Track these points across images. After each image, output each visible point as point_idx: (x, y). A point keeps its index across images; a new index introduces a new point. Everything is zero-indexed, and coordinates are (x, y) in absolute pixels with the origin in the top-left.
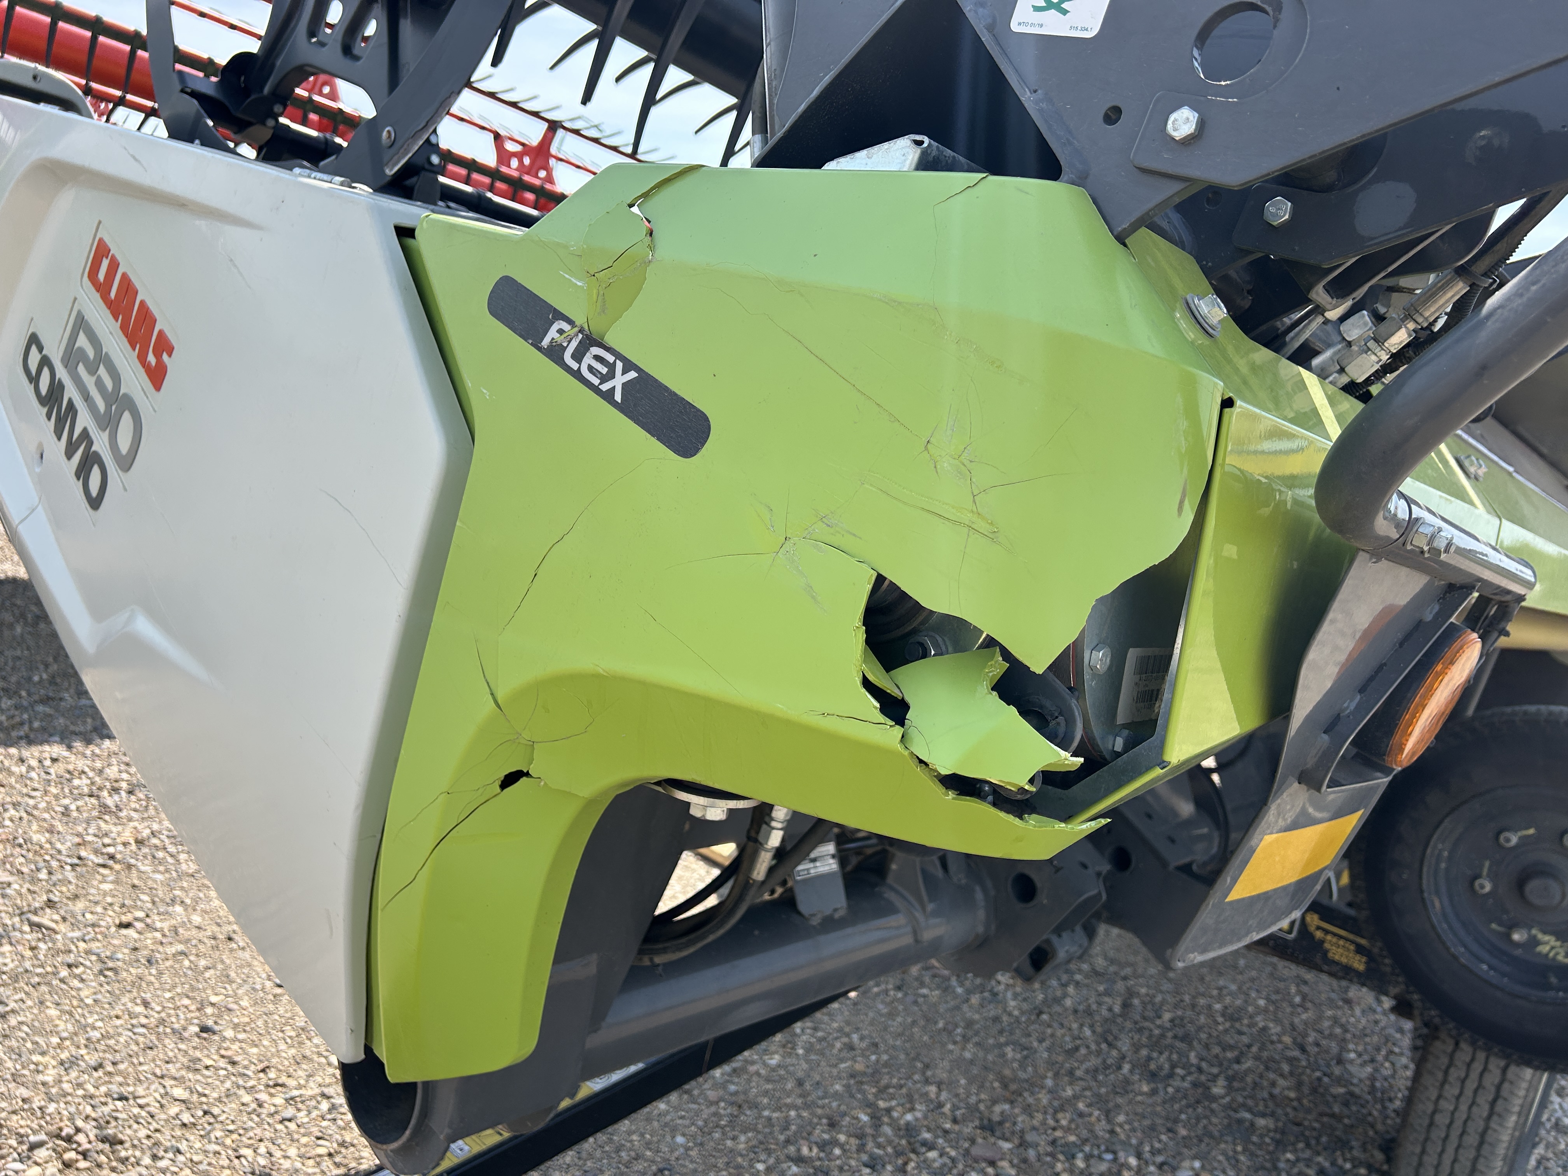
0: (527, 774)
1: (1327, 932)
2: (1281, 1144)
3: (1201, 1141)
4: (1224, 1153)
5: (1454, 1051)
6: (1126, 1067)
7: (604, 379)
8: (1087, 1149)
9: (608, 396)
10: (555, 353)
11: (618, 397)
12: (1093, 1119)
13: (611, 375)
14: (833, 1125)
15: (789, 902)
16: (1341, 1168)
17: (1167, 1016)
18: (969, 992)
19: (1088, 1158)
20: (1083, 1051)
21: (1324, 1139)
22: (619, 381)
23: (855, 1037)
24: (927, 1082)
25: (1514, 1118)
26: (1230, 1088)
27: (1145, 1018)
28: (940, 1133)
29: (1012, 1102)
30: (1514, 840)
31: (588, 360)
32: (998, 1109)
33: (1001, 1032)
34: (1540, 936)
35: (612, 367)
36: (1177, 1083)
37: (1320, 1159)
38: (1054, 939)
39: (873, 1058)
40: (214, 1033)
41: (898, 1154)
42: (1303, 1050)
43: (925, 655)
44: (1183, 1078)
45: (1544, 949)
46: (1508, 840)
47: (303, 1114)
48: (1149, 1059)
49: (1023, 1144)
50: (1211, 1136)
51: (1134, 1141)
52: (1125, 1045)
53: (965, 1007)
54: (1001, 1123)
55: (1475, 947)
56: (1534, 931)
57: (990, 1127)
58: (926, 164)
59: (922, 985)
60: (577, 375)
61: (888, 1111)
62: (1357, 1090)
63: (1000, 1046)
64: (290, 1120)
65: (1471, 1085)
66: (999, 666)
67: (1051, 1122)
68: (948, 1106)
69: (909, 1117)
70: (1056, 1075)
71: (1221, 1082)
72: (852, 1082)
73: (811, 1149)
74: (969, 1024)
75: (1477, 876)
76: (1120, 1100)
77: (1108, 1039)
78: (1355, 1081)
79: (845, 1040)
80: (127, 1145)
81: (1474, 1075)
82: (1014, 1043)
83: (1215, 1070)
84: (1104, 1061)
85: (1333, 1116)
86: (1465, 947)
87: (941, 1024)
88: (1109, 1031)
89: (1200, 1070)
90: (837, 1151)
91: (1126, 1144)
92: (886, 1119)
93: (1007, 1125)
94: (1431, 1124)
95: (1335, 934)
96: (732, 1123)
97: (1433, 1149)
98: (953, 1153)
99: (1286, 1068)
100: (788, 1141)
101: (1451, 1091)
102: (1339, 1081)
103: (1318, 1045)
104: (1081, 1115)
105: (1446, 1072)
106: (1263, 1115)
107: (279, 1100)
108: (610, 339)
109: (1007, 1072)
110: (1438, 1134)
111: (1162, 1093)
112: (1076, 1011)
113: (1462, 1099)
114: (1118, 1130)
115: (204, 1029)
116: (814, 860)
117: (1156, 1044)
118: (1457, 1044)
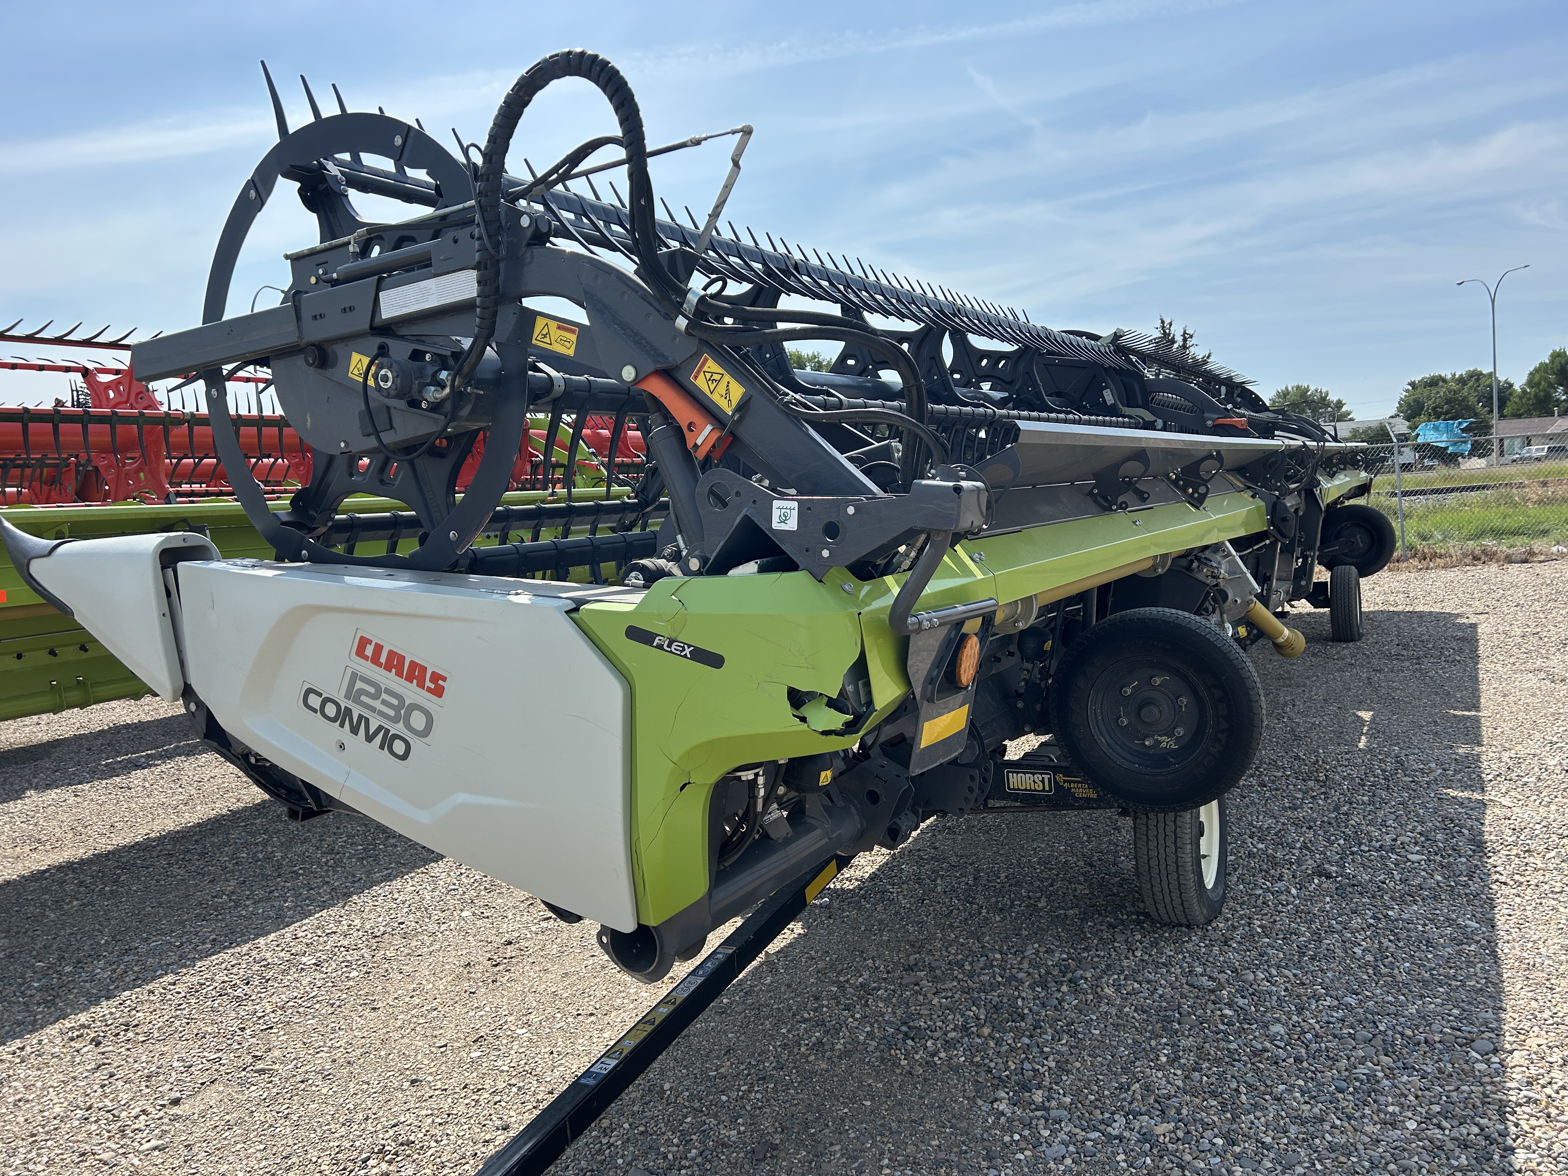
0: (689, 783)
1: (1070, 782)
2: (1084, 920)
3: (1036, 934)
4: (1052, 935)
5: (1147, 822)
6: (984, 911)
7: (681, 652)
8: (970, 959)
9: (685, 656)
10: (660, 647)
11: (689, 656)
12: (970, 945)
13: (684, 650)
14: (817, 999)
15: (766, 836)
16: (1121, 920)
17: (1003, 875)
18: (874, 905)
19: (971, 964)
20: (956, 912)
21: (1109, 908)
22: (687, 651)
23: (813, 953)
24: (865, 959)
25: (1189, 846)
26: (1049, 901)
27: (990, 881)
28: (881, 981)
29: (919, 953)
30: (1129, 691)
31: (673, 647)
32: (912, 958)
33: (902, 919)
34: (1160, 738)
35: (683, 648)
36: (1017, 909)
37: (1108, 919)
38: (896, 820)
39: (828, 959)
40: (421, 1081)
41: (860, 999)
42: (1092, 866)
43: (805, 703)
44: (1020, 906)
45: (1164, 745)
46: (1126, 692)
47: (505, 1097)
48: (997, 902)
49: (932, 969)
50: (1043, 929)
51: (997, 947)
52: (980, 900)
53: (875, 914)
54: (916, 965)
55: (1130, 757)
56: (1156, 737)
57: (910, 968)
58: (762, 570)
59: (844, 911)
60: (671, 652)
61: (847, 981)
62: (1127, 876)
63: (904, 927)
64: (500, 1101)
65: (1161, 837)
66: (825, 700)
67: (945, 953)
68: (882, 966)
69: (860, 980)
70: (942, 930)
71: (1043, 899)
72: (820, 975)
73: (809, 1014)
74: (881, 922)
75: (1120, 717)
76: (983, 930)
77: (969, 900)
78: (1125, 871)
79: (807, 955)
80: (416, 1142)
81: (1161, 831)
82: (911, 922)
83: (1038, 895)
84: (970, 913)
85: (1114, 894)
86: (1124, 758)
87: (863, 929)
88: (969, 896)
89: (1030, 898)
90: (825, 1009)
91: (993, 950)
92: (847, 985)
93: (920, 964)
94: (1150, 867)
95: (1074, 782)
96: (757, 1016)
97: (1156, 881)
98: (892, 987)
99: (1082, 879)
100: (794, 1015)
101: (1153, 844)
102: (1115, 875)
103: (1100, 860)
104: (963, 945)
105: (1147, 835)
106: (1072, 908)
107: (486, 1095)
108: (679, 639)
109: (911, 938)
110: (1154, 872)
111: (1008, 917)
112: (945, 892)
113: (1160, 846)
114: (986, 944)
115: (413, 1082)
116: (770, 813)
117: (1000, 893)
118: (1147, 817)
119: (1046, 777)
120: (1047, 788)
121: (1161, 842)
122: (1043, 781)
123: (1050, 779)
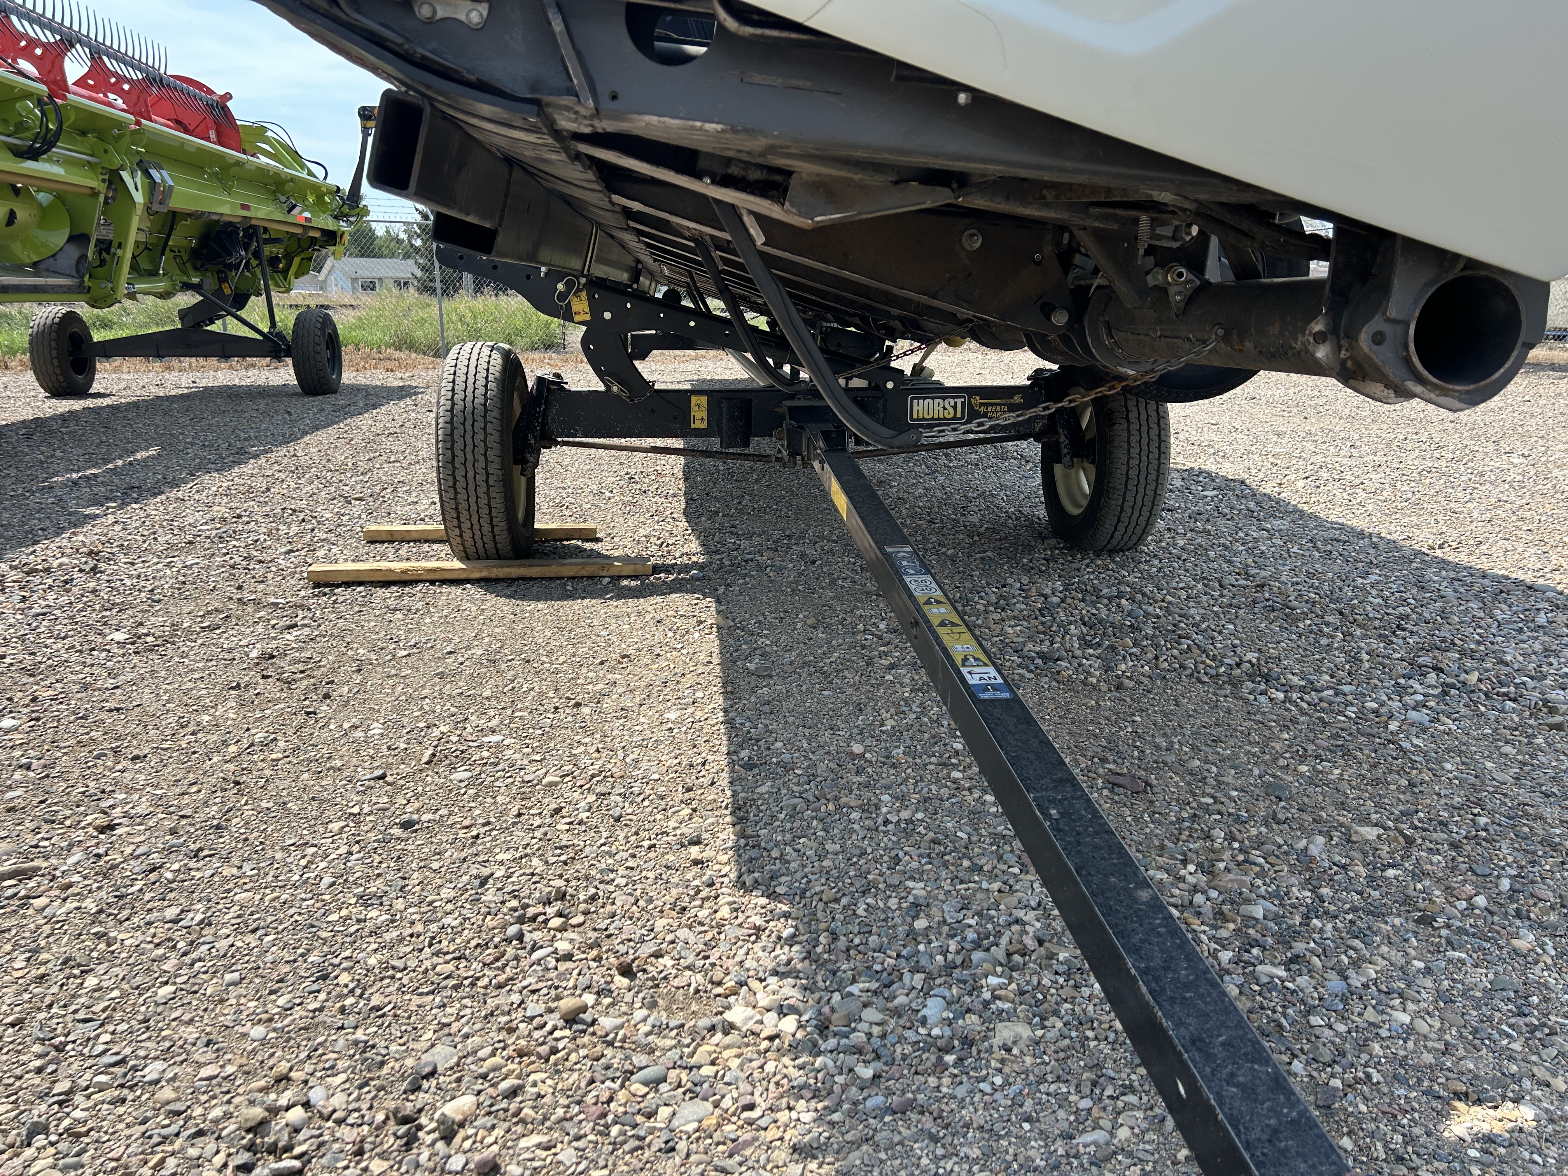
1: (986, 405)
95: (992, 405)
119: (959, 401)
120: (959, 415)
121: (1145, 447)
122: (955, 407)
123: (963, 404)
